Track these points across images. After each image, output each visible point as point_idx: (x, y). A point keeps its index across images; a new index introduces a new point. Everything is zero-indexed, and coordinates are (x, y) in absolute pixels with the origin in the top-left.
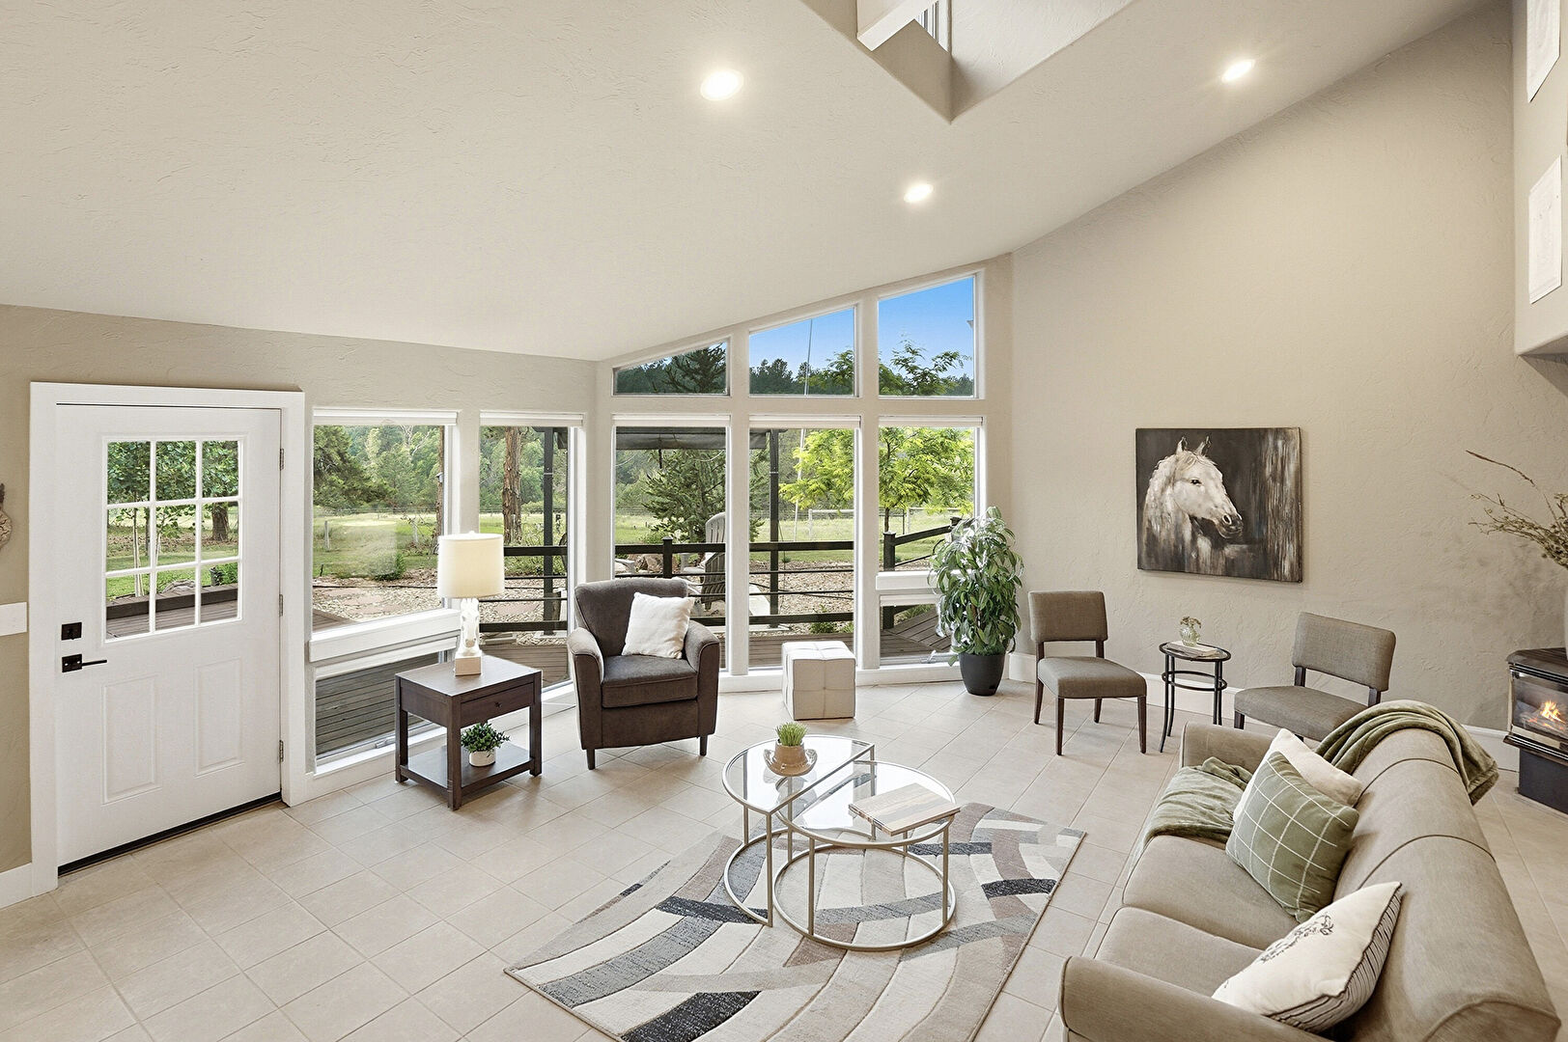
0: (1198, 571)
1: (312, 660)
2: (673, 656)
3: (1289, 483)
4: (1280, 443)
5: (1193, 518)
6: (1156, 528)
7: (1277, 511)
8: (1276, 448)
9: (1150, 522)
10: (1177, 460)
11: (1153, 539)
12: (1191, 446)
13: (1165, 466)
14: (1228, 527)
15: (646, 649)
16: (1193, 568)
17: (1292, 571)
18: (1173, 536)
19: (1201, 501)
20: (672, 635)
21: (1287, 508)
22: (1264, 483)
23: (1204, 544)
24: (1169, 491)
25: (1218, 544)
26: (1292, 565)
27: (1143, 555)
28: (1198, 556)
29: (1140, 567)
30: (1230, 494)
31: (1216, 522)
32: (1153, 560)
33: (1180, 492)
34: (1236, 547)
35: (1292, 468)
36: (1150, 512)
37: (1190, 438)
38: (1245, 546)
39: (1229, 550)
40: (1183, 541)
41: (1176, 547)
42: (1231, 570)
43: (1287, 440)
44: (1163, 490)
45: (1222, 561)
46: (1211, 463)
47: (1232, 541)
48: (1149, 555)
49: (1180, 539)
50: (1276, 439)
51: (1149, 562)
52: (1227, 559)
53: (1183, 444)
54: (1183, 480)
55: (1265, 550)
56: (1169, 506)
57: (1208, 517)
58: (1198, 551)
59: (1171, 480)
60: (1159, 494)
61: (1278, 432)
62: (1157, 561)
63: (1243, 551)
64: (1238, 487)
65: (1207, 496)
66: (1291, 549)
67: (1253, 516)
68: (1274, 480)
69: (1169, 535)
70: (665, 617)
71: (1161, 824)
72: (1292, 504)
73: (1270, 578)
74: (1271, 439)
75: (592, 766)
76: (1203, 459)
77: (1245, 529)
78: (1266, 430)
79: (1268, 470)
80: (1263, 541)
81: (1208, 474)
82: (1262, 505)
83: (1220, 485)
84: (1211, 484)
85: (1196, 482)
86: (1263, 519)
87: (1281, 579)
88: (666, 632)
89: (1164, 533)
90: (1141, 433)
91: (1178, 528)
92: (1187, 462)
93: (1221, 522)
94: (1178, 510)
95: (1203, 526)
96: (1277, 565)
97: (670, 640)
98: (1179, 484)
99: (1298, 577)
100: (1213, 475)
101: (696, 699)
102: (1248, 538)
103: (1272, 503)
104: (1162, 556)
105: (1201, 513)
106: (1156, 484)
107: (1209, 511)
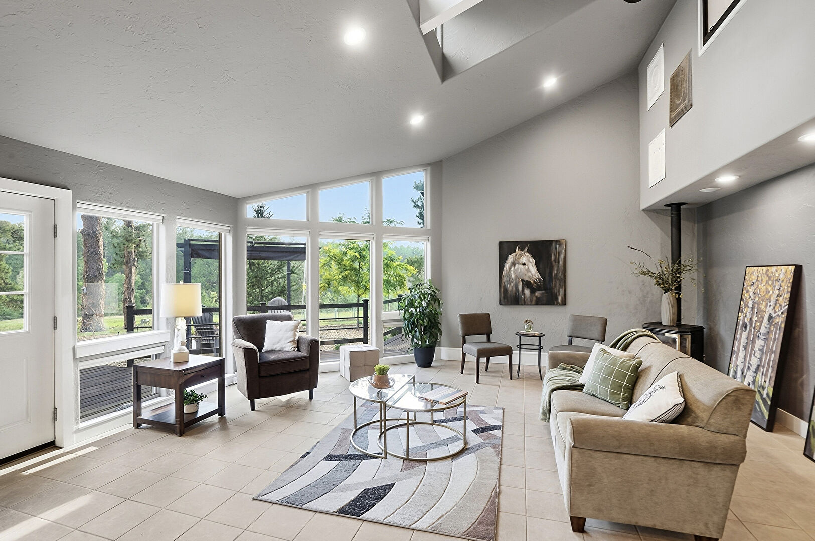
0: (525, 303)
1: (78, 356)
2: (293, 349)
3: (561, 263)
4: (558, 246)
5: (523, 280)
6: (507, 285)
7: (556, 275)
8: (556, 249)
9: (505, 283)
10: (516, 255)
11: (506, 290)
12: (522, 249)
13: (511, 258)
14: (537, 283)
15: (277, 347)
16: (523, 302)
17: (562, 301)
18: (514, 289)
19: (526, 272)
20: (292, 339)
21: (560, 274)
22: (551, 263)
23: (527, 292)
24: (513, 269)
25: (533, 291)
26: (562, 298)
27: (502, 298)
28: (525, 297)
29: (500, 303)
30: (538, 269)
31: (532, 281)
32: (506, 300)
33: (517, 269)
34: (540, 292)
35: (562, 256)
36: (504, 279)
37: (522, 245)
38: (543, 291)
39: (537, 294)
40: (518, 289)
41: (516, 293)
42: (538, 302)
43: (560, 245)
44: (510, 269)
45: (534, 298)
46: (530, 256)
47: (539, 289)
48: (504, 298)
49: (517, 289)
50: (556, 245)
51: (504, 301)
52: (536, 297)
53: (519, 248)
54: (519, 264)
55: (552, 291)
56: (513, 275)
57: (529, 280)
58: (524, 294)
59: (513, 264)
60: (508, 270)
61: (557, 242)
62: (507, 300)
63: (543, 293)
64: (541, 266)
65: (529, 270)
66: (562, 291)
67: (547, 278)
68: (555, 263)
69: (512, 288)
70: (286, 331)
71: (554, 386)
72: (562, 272)
73: (554, 304)
74: (554, 244)
75: (253, 408)
76: (527, 254)
77: (544, 283)
78: (552, 241)
79: (553, 258)
80: (551, 288)
81: (529, 261)
82: (551, 273)
83: (534, 265)
84: (530, 265)
85: (524, 265)
86: (551, 280)
87: (558, 304)
88: (287, 339)
89: (510, 288)
90: (501, 244)
91: (516, 285)
92: (521, 256)
93: (534, 281)
94: (516, 277)
95: (527, 284)
96: (557, 298)
97: (290, 342)
98: (517, 266)
99: (564, 303)
100: (531, 261)
101: (308, 370)
102: (545, 288)
103: (555, 272)
104: (509, 298)
105: (526, 278)
106: (507, 266)
107: (529, 277)
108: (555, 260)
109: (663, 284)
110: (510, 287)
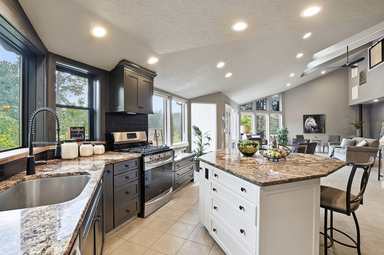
0: (312, 132)
3: (323, 121)
5: (311, 126)
6: (306, 128)
10: (309, 119)
11: (306, 129)
13: (307, 120)
17: (324, 132)
23: (313, 129)
24: (308, 123)
25: (314, 129)
28: (312, 131)
29: (304, 133)
35: (324, 119)
36: (305, 126)
40: (310, 129)
43: (323, 116)
44: (307, 123)
47: (316, 128)
48: (305, 131)
52: (316, 131)
56: (308, 125)
58: (312, 130)
59: (308, 121)
63: (318, 130)
65: (313, 123)
66: (324, 129)
67: (319, 125)
68: (322, 121)
71: (334, 147)
72: (324, 123)
73: (321, 133)
74: (321, 116)
76: (312, 119)
79: (321, 120)
80: (320, 128)
81: (313, 121)
84: (314, 122)
90: (304, 116)
91: (309, 127)
93: (315, 126)
94: (309, 125)
95: (312, 127)
96: (322, 131)
98: (309, 122)
102: (318, 128)
103: (321, 124)
104: (307, 131)
105: (312, 126)
106: (306, 122)
107: (313, 125)
108: (322, 120)
109: (357, 126)
110: (307, 128)
